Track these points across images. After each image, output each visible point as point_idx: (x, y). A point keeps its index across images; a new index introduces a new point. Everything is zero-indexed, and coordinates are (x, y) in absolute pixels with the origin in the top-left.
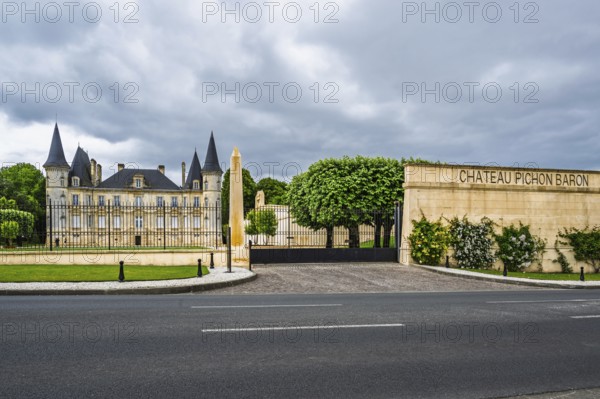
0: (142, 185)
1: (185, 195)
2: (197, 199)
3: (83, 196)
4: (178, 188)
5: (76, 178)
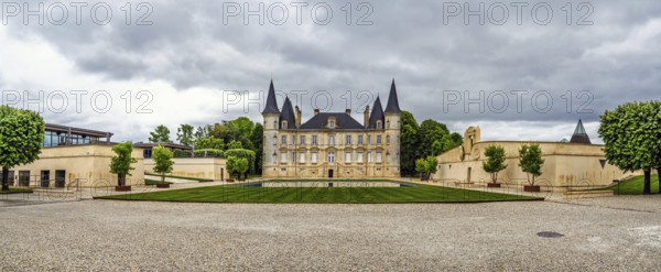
0: (335, 126)
1: (369, 134)
2: (379, 137)
3: (289, 137)
4: (363, 127)
5: (285, 122)
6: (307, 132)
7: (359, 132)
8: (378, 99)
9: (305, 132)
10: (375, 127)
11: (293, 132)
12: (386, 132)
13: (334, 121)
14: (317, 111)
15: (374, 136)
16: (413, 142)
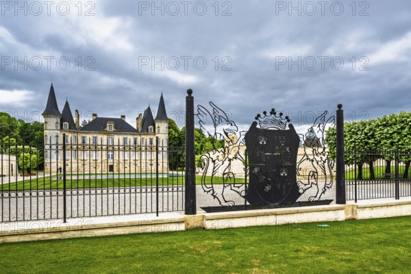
0: (113, 129)
1: (143, 136)
2: (151, 139)
3: (70, 136)
4: (137, 131)
5: (66, 124)
6: (88, 133)
7: (134, 135)
9: (86, 133)
10: (147, 131)
11: (74, 132)
12: (157, 135)
13: (113, 125)
14: (95, 115)
15: (147, 138)
16: (175, 143)
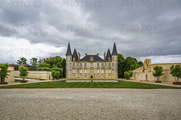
0: (93, 60)
1: (106, 63)
2: (110, 64)
3: (76, 64)
4: (104, 60)
5: (74, 58)
6: (83, 62)
7: (102, 62)
8: (109, 49)
9: (82, 62)
10: (108, 60)
11: (77, 62)
12: (112, 62)
13: (93, 58)
14: (86, 54)
15: (108, 63)
16: (123, 65)
